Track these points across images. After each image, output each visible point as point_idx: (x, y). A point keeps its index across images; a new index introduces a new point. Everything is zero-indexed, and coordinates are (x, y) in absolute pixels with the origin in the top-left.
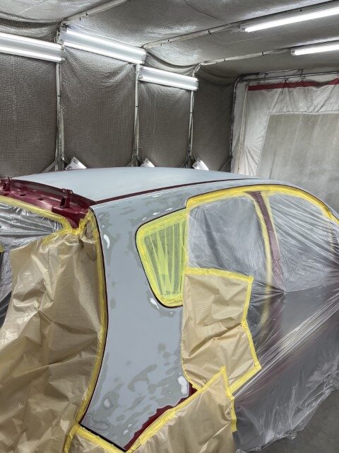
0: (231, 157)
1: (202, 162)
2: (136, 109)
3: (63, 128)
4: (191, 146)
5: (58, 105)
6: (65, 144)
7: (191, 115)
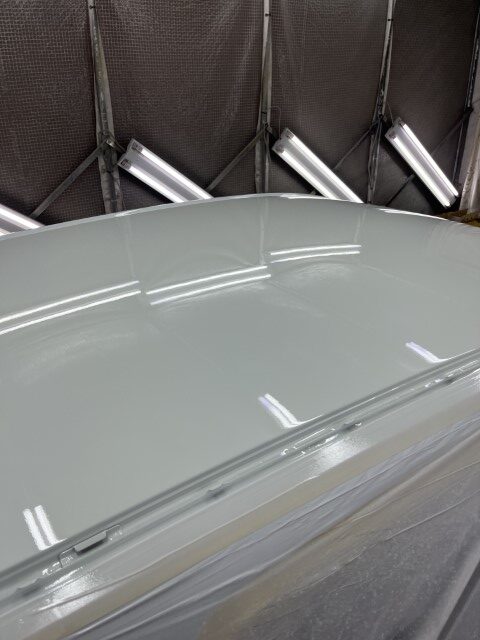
0: (471, 110)
1: (406, 127)
2: (266, 20)
3: (106, 76)
4: (385, 93)
5: (93, 28)
6: (114, 113)
7: (389, 23)
